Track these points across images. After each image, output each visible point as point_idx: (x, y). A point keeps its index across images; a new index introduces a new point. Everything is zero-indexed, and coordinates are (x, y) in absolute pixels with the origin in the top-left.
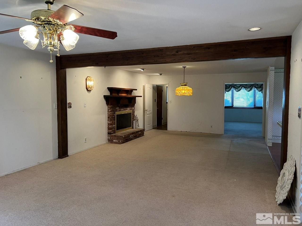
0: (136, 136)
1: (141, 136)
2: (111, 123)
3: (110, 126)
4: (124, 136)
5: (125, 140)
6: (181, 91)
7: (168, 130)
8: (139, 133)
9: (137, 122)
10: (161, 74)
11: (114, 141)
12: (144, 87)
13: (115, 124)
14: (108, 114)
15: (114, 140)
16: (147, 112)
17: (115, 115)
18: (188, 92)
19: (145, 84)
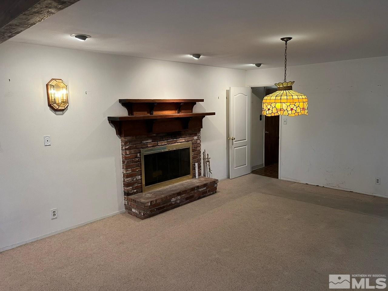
0: (192, 197)
1: (208, 196)
2: (128, 172)
3: (127, 179)
4: (151, 202)
5: (156, 209)
6: (273, 105)
7: (279, 178)
8: (200, 190)
9: (208, 163)
10: (258, 65)
11: (133, 210)
12: (228, 92)
13: (141, 175)
14: (122, 154)
15: (134, 208)
16: (236, 141)
17: (140, 155)
18: (292, 106)
19: (230, 88)
